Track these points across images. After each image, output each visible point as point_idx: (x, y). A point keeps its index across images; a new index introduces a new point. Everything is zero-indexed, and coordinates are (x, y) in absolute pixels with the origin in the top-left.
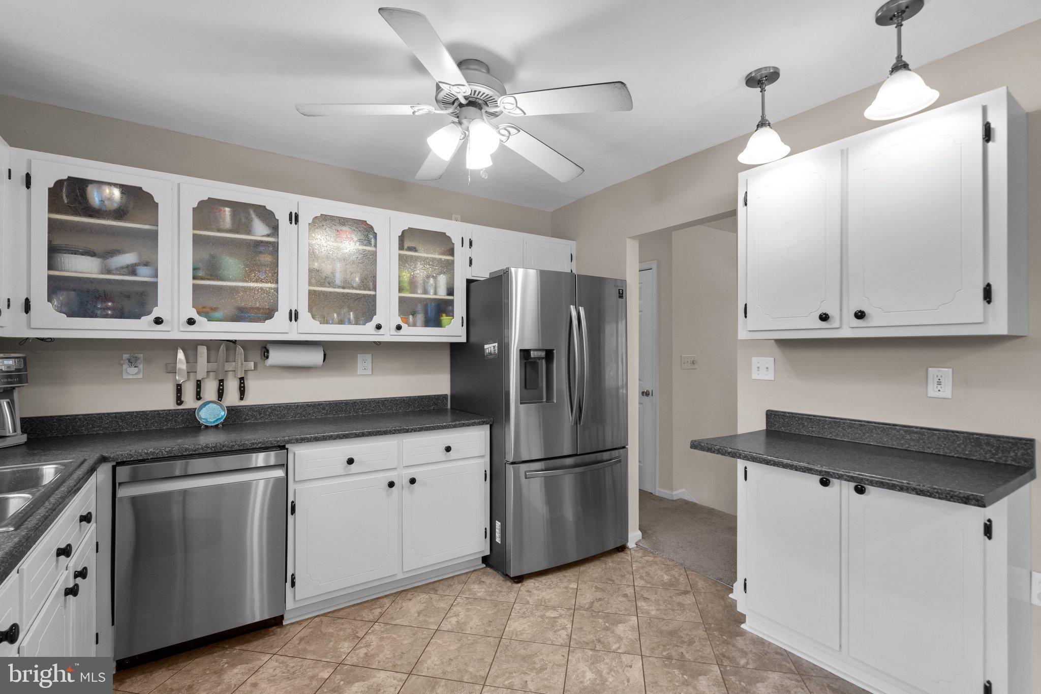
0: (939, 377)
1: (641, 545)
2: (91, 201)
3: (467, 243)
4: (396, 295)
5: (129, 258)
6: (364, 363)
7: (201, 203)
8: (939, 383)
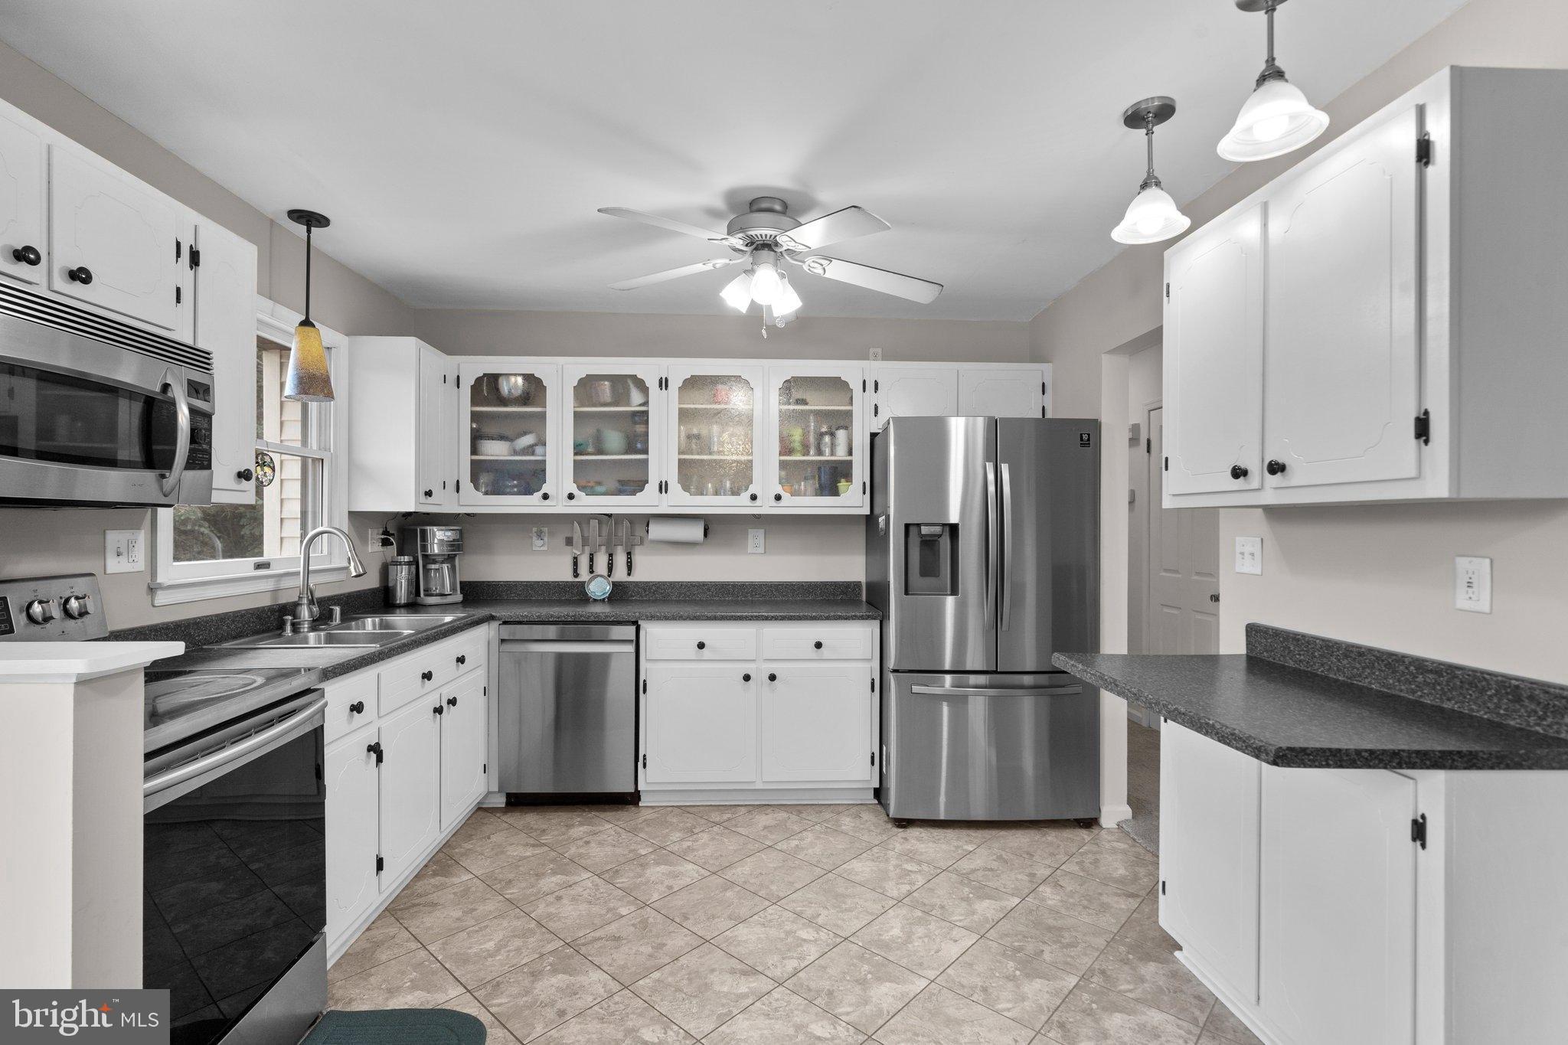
0: (1470, 575)
1: (1124, 826)
2: (502, 393)
3: (870, 386)
4: (775, 458)
5: (527, 440)
6: (756, 539)
7: (581, 380)
8: (1470, 585)
